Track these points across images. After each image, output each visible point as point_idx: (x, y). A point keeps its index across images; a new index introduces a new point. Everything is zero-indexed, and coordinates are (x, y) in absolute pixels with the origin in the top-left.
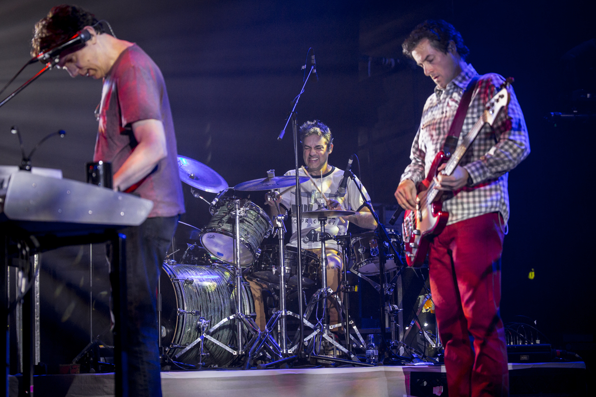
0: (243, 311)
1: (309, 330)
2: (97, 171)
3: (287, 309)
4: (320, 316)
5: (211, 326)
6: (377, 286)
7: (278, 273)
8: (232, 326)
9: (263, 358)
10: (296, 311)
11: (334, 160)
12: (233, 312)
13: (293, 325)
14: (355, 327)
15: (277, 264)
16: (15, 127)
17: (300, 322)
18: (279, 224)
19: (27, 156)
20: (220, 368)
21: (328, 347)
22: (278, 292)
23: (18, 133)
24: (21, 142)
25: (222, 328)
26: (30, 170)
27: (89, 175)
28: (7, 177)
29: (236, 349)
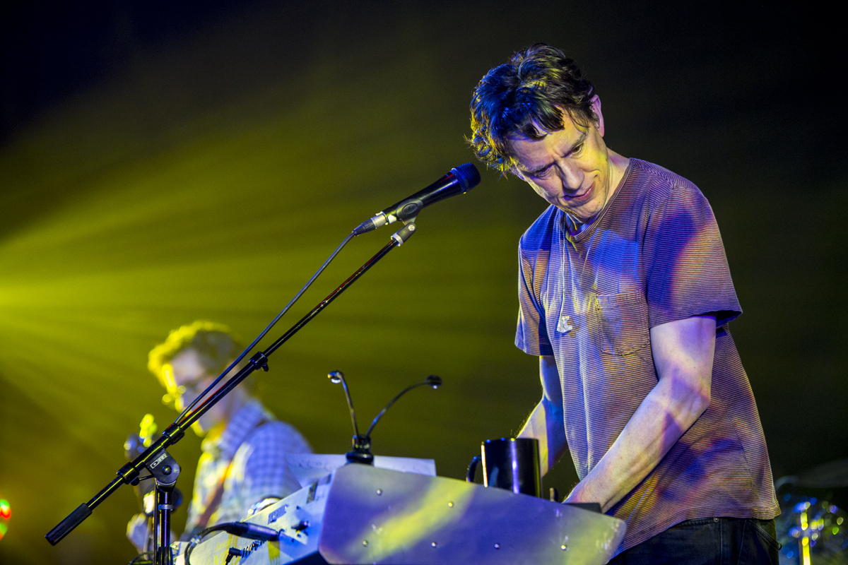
16: (338, 375)
19: (364, 433)
26: (369, 461)
28: (322, 476)
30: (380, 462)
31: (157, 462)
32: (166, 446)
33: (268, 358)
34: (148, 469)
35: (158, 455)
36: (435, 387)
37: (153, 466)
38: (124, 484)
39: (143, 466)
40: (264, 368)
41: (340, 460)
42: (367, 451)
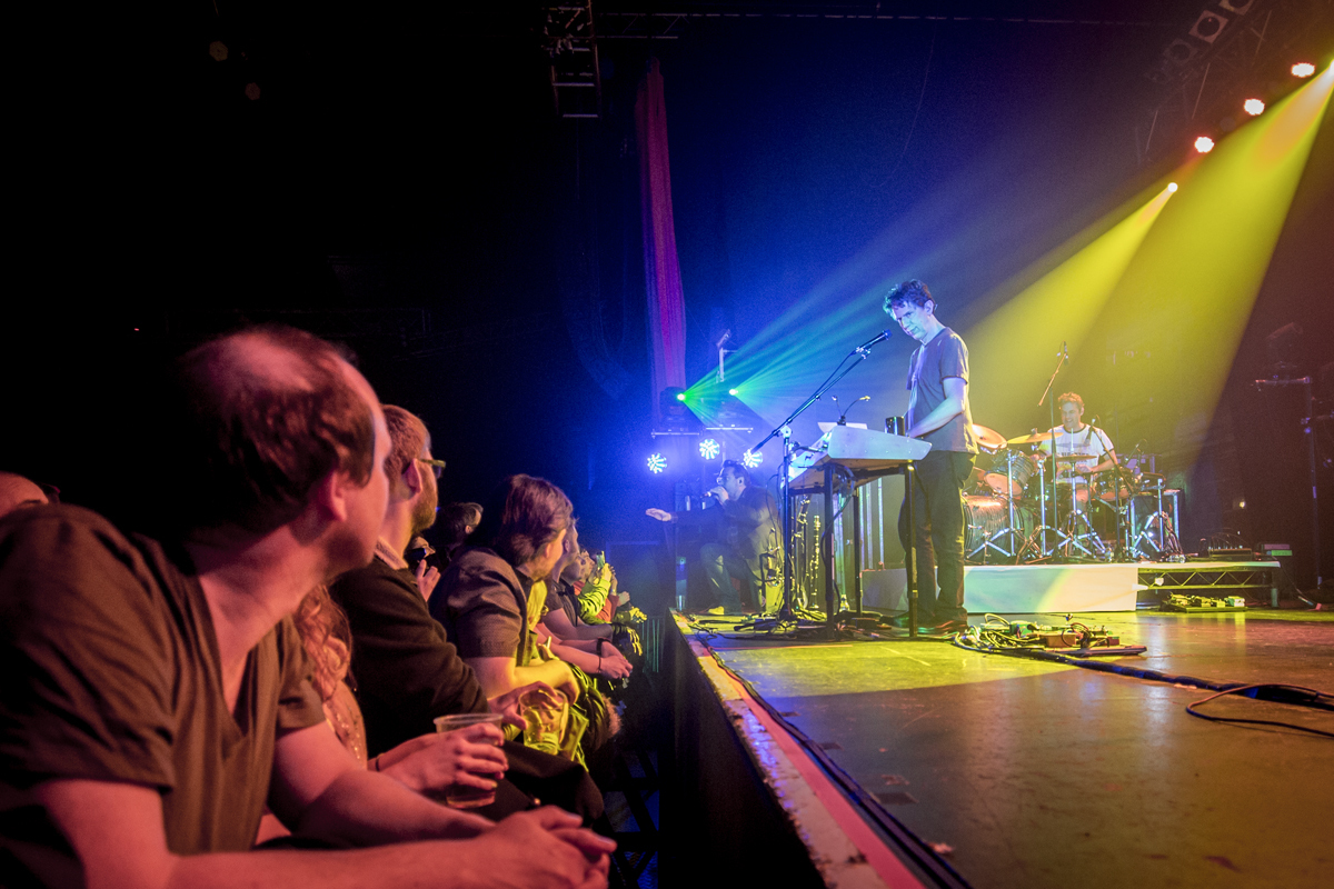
0: (1015, 527)
1: (1063, 539)
3: (1046, 524)
4: (1071, 528)
5: (992, 536)
6: (1114, 509)
7: (1040, 500)
8: (1007, 536)
9: (1031, 559)
10: (1052, 526)
11: (1085, 420)
12: (1007, 527)
13: (1051, 536)
14: (1097, 538)
15: (1039, 494)
17: (1055, 533)
18: (1040, 466)
20: (1000, 564)
21: (1079, 552)
22: (1040, 513)
25: (1000, 537)
26: (845, 424)
29: (1010, 552)
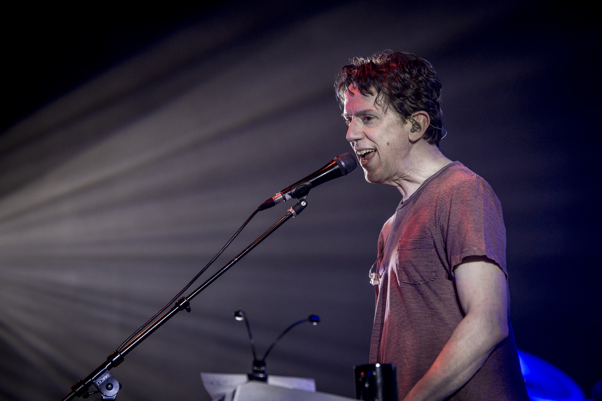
2: (373, 380)
16: (241, 313)
19: (260, 357)
23: (246, 322)
24: (250, 336)
26: (264, 380)
27: (360, 385)
28: (228, 391)
30: (272, 381)
31: (102, 381)
32: (109, 368)
33: (190, 302)
34: (95, 385)
35: (103, 375)
36: (315, 324)
37: (99, 383)
38: (76, 397)
39: (91, 383)
40: (187, 309)
41: (243, 378)
42: (263, 372)
